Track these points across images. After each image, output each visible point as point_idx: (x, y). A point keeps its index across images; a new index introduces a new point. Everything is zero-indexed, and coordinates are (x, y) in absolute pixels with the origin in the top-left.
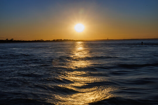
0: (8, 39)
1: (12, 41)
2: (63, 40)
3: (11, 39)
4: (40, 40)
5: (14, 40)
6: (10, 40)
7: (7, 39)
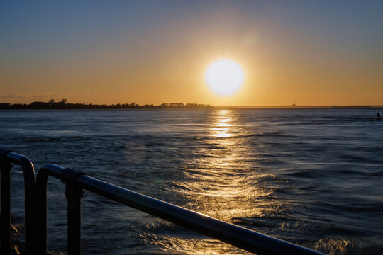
0: (55, 101)
1: (62, 106)
2: (185, 104)
3: (61, 101)
4: (130, 103)
5: (69, 102)
6: (60, 103)
7: (52, 101)
